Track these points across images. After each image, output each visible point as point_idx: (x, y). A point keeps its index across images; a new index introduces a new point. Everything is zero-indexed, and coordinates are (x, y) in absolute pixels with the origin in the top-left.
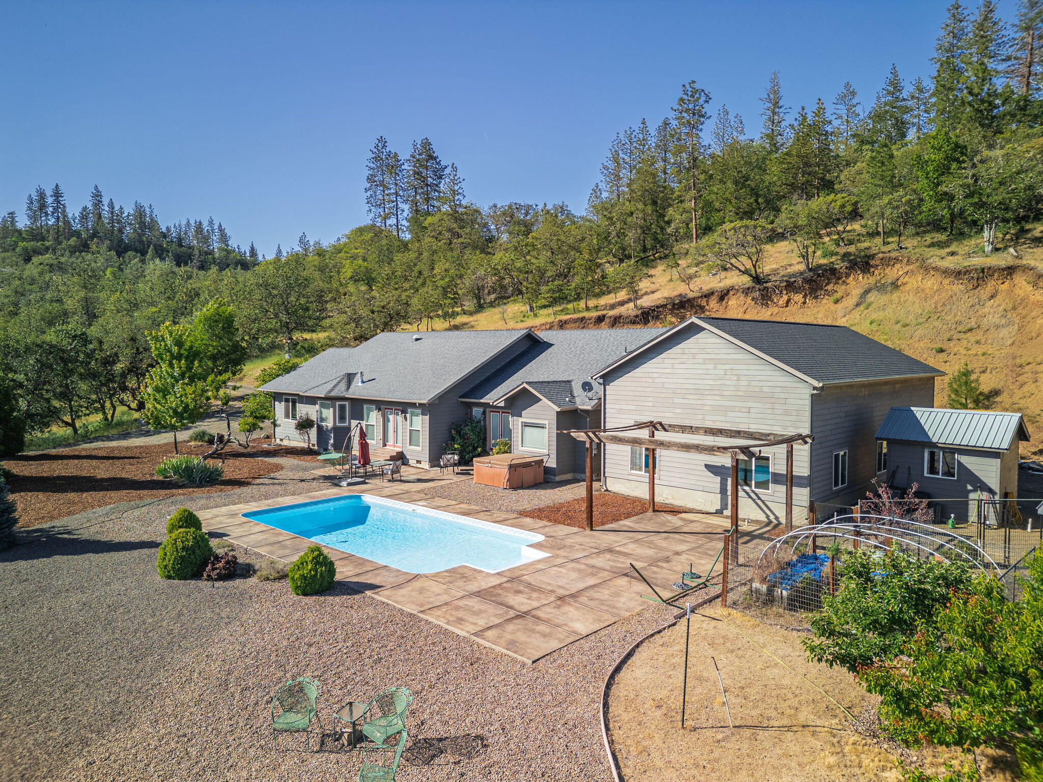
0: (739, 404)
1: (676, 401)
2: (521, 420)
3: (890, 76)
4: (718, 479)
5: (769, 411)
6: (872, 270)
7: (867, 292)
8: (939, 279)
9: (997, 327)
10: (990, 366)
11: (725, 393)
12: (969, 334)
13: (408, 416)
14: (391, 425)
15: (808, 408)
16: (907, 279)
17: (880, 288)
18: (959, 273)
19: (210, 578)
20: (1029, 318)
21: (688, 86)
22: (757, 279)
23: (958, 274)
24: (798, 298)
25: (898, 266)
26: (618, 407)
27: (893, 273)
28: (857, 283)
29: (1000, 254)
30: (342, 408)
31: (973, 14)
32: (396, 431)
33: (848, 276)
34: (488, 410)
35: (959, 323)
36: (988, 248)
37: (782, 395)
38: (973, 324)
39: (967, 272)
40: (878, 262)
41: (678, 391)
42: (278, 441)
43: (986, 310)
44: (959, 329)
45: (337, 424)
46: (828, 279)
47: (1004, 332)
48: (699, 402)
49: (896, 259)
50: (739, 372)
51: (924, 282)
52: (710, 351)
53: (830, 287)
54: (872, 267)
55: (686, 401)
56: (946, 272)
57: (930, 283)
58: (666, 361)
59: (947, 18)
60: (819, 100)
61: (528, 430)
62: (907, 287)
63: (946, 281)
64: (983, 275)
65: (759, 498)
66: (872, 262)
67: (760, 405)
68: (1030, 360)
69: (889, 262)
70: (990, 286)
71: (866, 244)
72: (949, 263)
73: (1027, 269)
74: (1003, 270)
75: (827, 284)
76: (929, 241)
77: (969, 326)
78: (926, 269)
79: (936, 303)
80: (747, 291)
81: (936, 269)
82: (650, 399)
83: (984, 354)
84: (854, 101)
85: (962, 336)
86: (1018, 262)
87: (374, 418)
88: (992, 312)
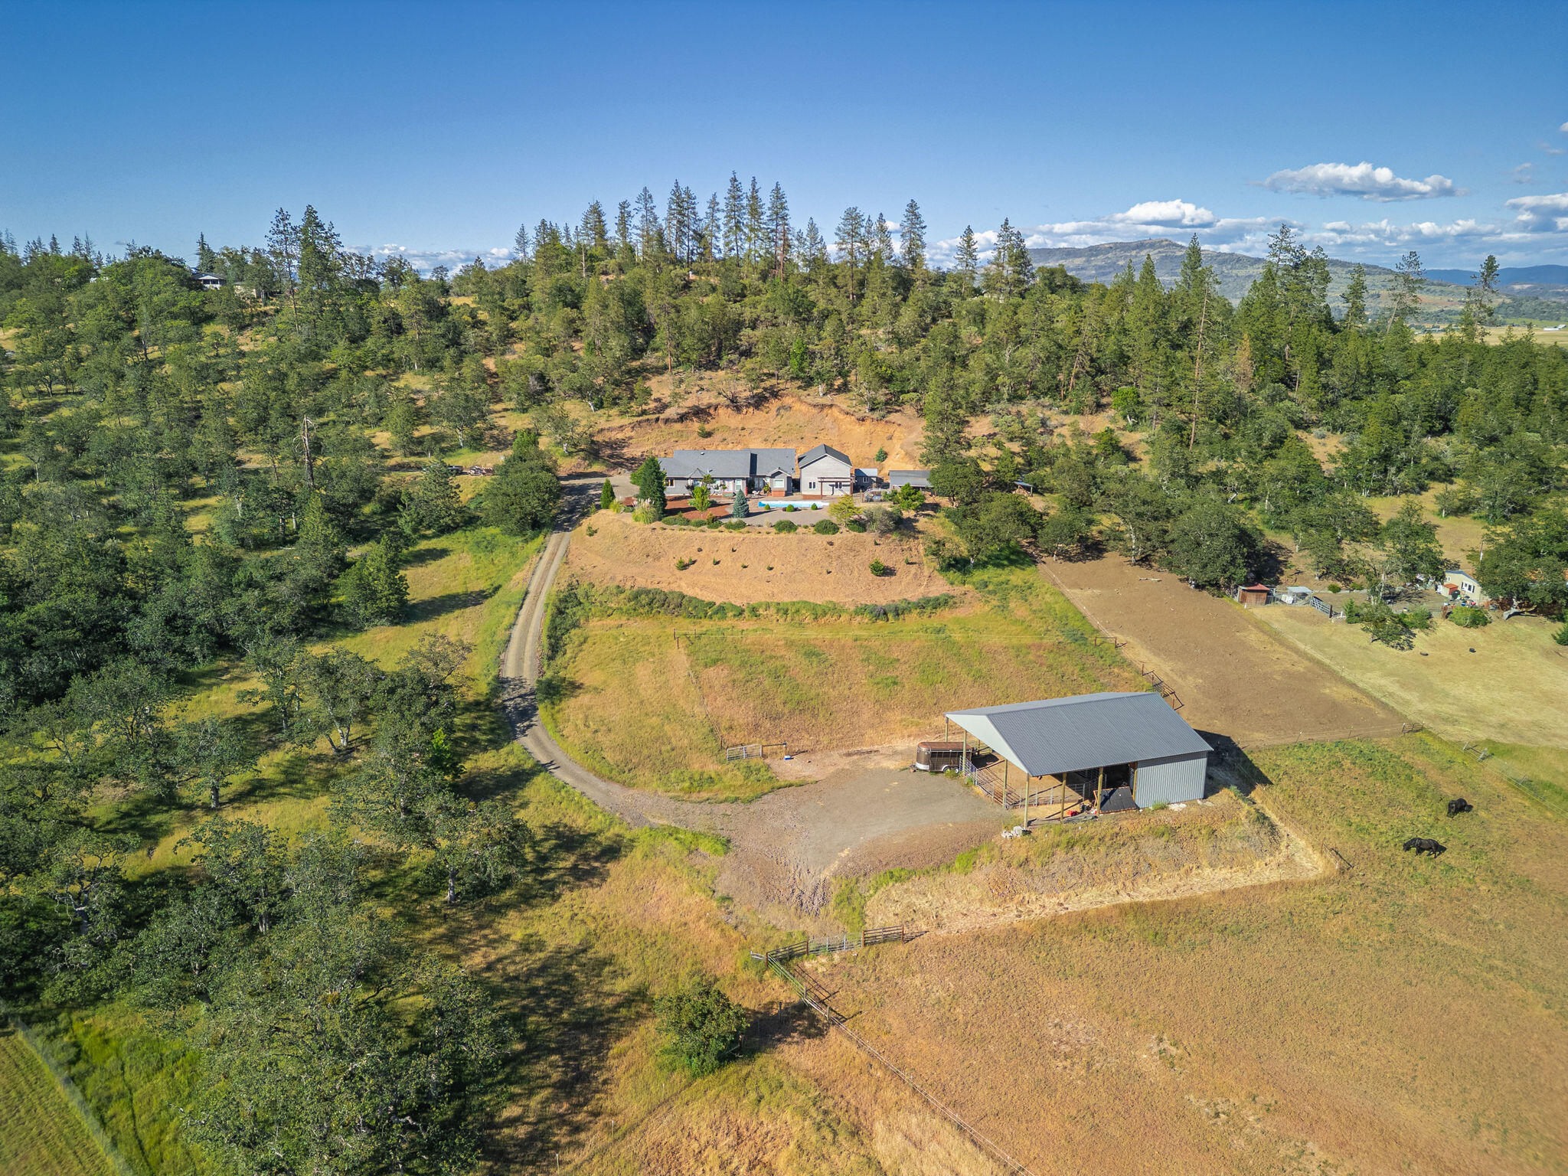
7: (779, 409)
22: (732, 401)
24: (751, 410)
28: (775, 404)
57: (804, 408)
64: (823, 407)
70: (825, 411)
80: (728, 406)
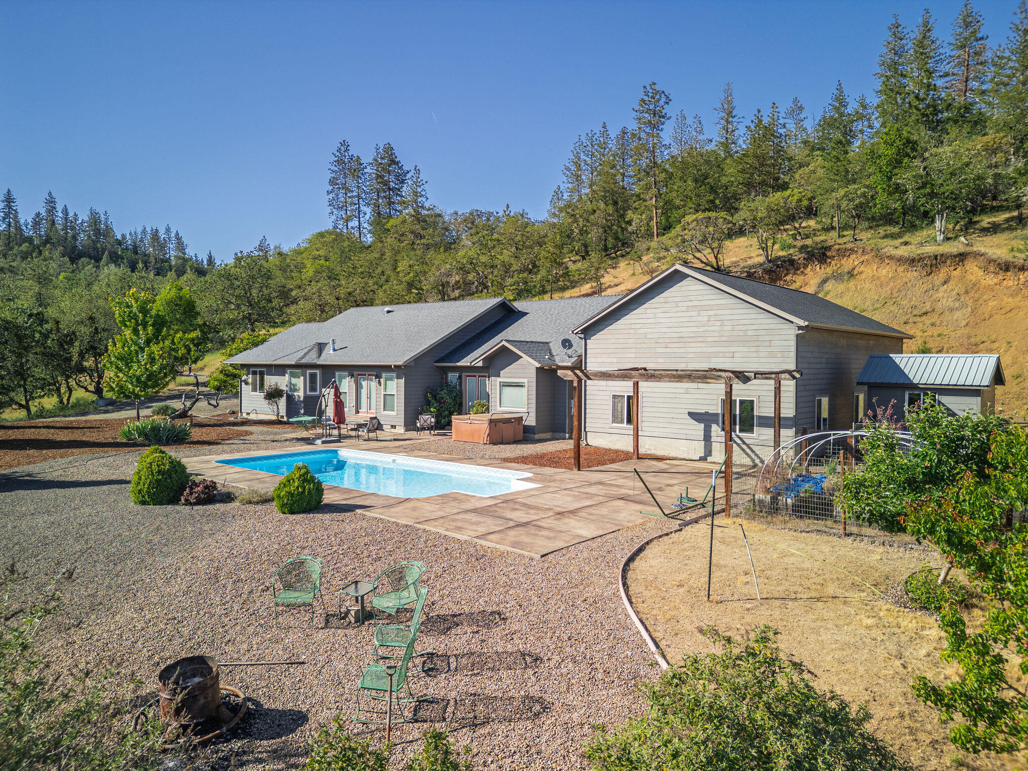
0: (722, 349)
1: (658, 350)
2: (499, 380)
3: (836, 92)
4: (702, 426)
5: (754, 355)
6: (829, 260)
8: (894, 267)
9: (952, 310)
10: (946, 346)
11: (709, 339)
12: (923, 318)
13: (382, 380)
14: (364, 392)
15: (793, 349)
16: (862, 268)
17: (838, 277)
18: (913, 260)
19: (188, 503)
20: (981, 301)
21: (648, 88)
23: (912, 262)
25: (853, 256)
26: (600, 360)
27: (847, 264)
29: (951, 243)
30: (313, 377)
31: (913, 32)
32: (369, 398)
33: (806, 266)
34: (464, 374)
35: (914, 307)
36: (940, 237)
37: (767, 338)
38: (928, 307)
39: (921, 259)
40: (834, 254)
41: (661, 340)
42: (244, 415)
43: (940, 295)
44: (915, 312)
45: (308, 393)
46: (787, 270)
47: (958, 314)
48: (682, 350)
49: (852, 250)
50: (722, 318)
51: (879, 270)
52: (693, 298)
53: (788, 278)
54: (829, 258)
55: (668, 350)
56: (900, 260)
58: (649, 311)
59: (888, 36)
60: (774, 104)
61: (507, 390)
62: (863, 276)
63: (901, 269)
65: (744, 443)
66: (829, 254)
67: (745, 349)
68: (985, 339)
69: (844, 253)
71: (822, 238)
72: (903, 251)
73: (977, 255)
74: (955, 256)
75: (786, 275)
76: (882, 233)
77: (924, 310)
78: (880, 257)
79: (892, 290)
81: (891, 257)
82: (633, 350)
83: (939, 335)
84: (802, 116)
85: (918, 319)
86: (969, 249)
87: (346, 385)
88: (945, 296)
